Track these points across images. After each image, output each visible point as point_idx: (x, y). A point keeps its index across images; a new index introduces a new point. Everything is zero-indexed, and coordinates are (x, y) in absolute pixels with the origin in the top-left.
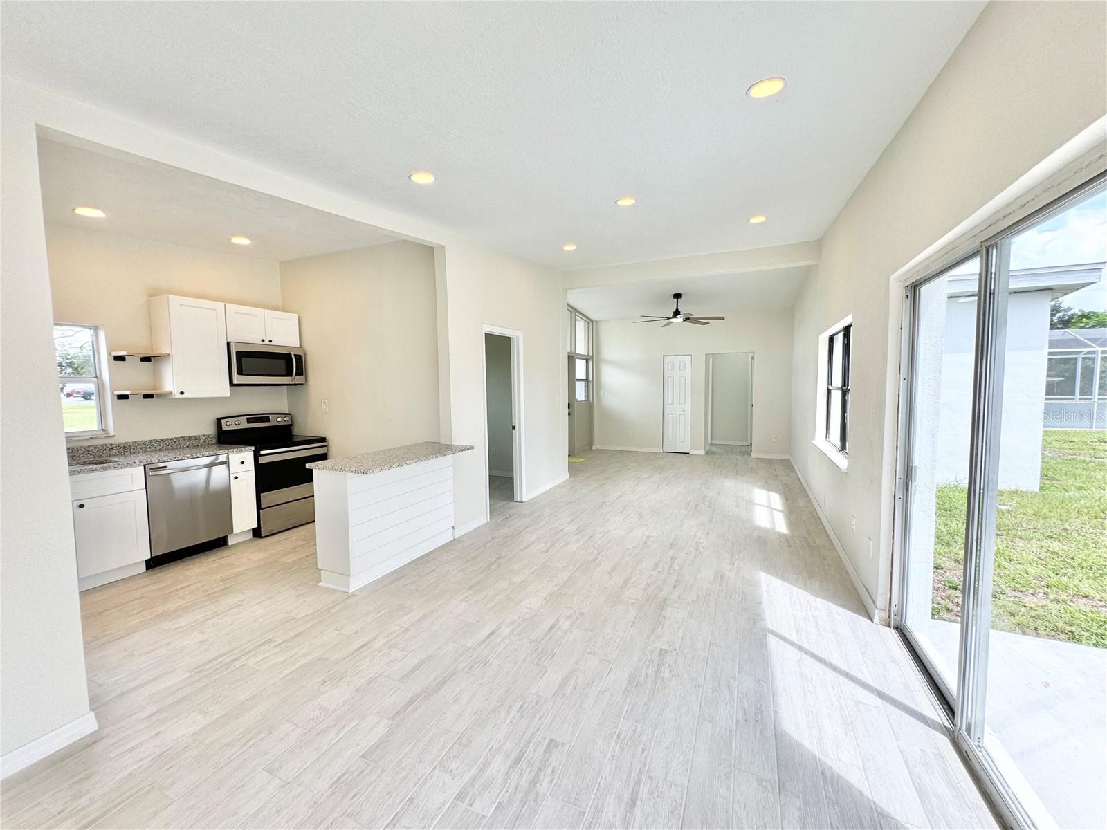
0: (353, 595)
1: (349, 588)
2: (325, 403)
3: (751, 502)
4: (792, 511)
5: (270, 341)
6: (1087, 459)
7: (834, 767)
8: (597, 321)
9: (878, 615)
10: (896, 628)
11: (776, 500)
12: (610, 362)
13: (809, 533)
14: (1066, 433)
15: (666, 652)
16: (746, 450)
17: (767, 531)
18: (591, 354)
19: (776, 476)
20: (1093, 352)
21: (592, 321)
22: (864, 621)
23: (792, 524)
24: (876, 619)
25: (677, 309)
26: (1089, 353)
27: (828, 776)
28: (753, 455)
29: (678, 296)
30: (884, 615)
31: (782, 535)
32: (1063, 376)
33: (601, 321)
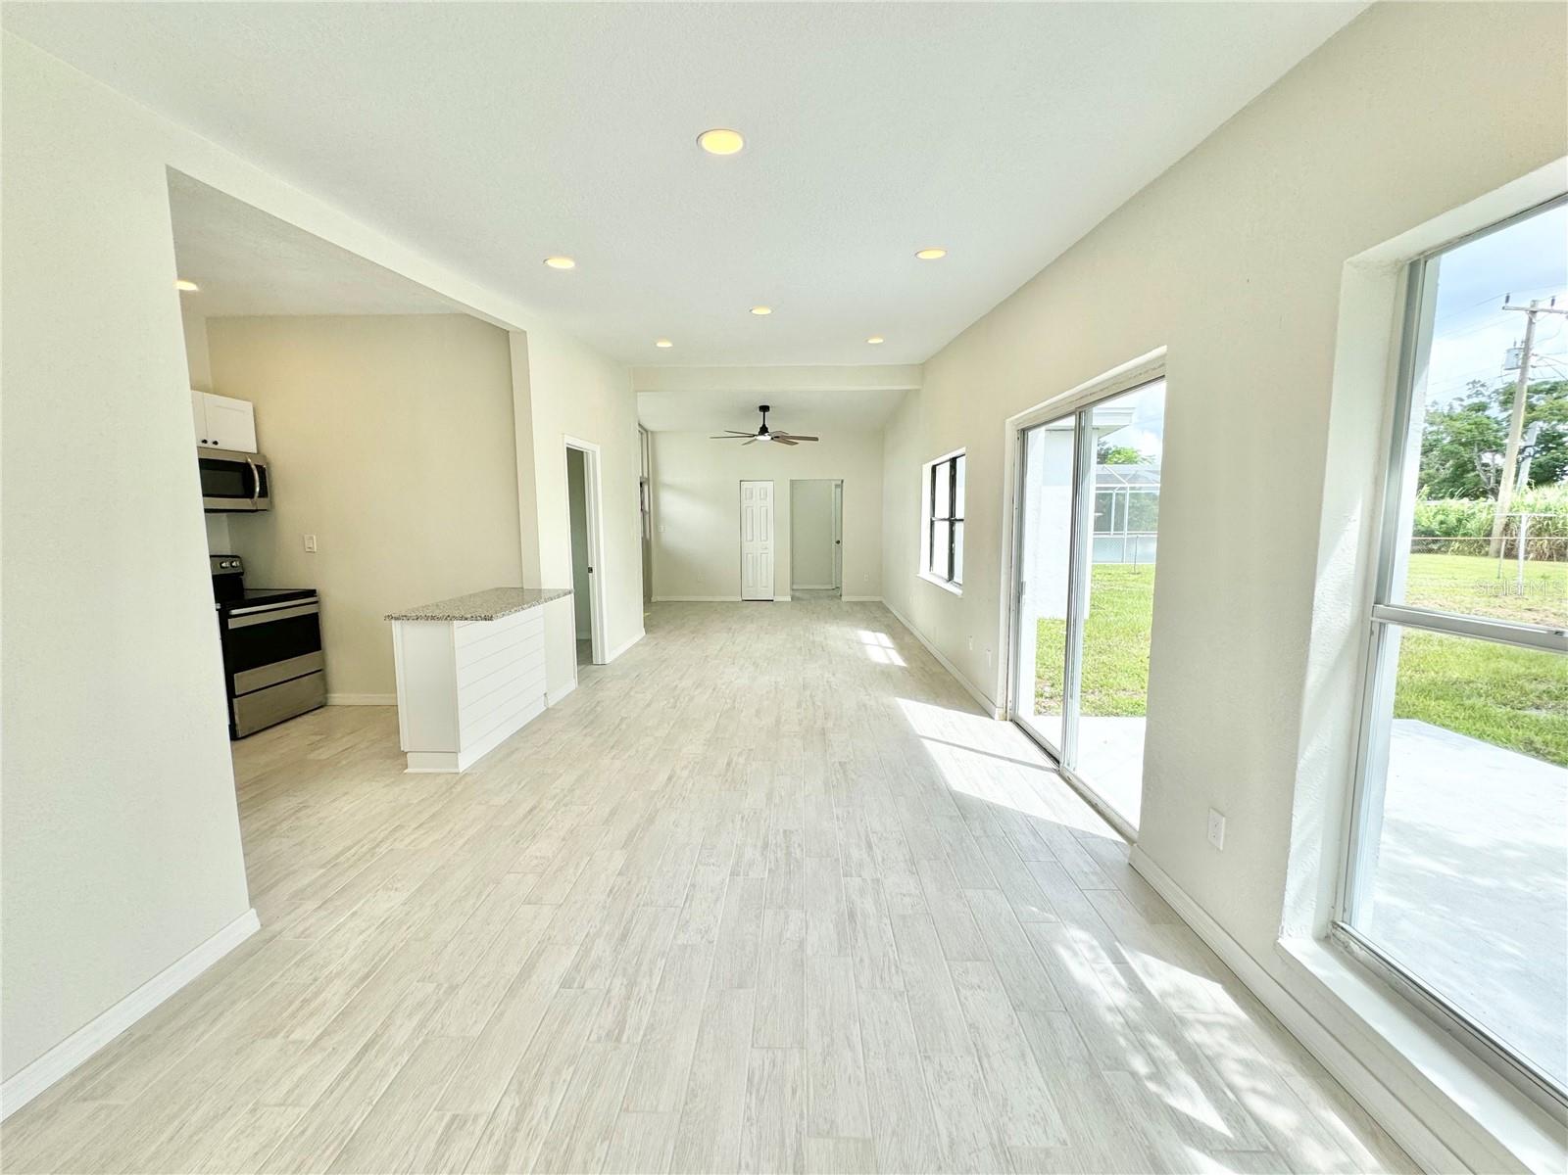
0: (466, 775)
1: (457, 766)
2: (312, 538)
3: (860, 643)
4: (902, 648)
5: (216, 443)
6: (1121, 589)
7: (993, 801)
8: (652, 432)
9: (998, 712)
10: (1011, 720)
11: (884, 639)
12: (669, 487)
13: (923, 663)
14: (1105, 566)
15: (845, 763)
16: (835, 593)
17: (887, 666)
18: (646, 475)
19: (875, 617)
20: (1123, 488)
21: (646, 431)
22: (987, 720)
23: (906, 659)
24: (996, 717)
25: (764, 425)
26: (1121, 489)
27: (991, 806)
28: (844, 599)
29: (764, 409)
30: (1002, 711)
31: (901, 668)
32: (1102, 512)
33: (656, 432)
